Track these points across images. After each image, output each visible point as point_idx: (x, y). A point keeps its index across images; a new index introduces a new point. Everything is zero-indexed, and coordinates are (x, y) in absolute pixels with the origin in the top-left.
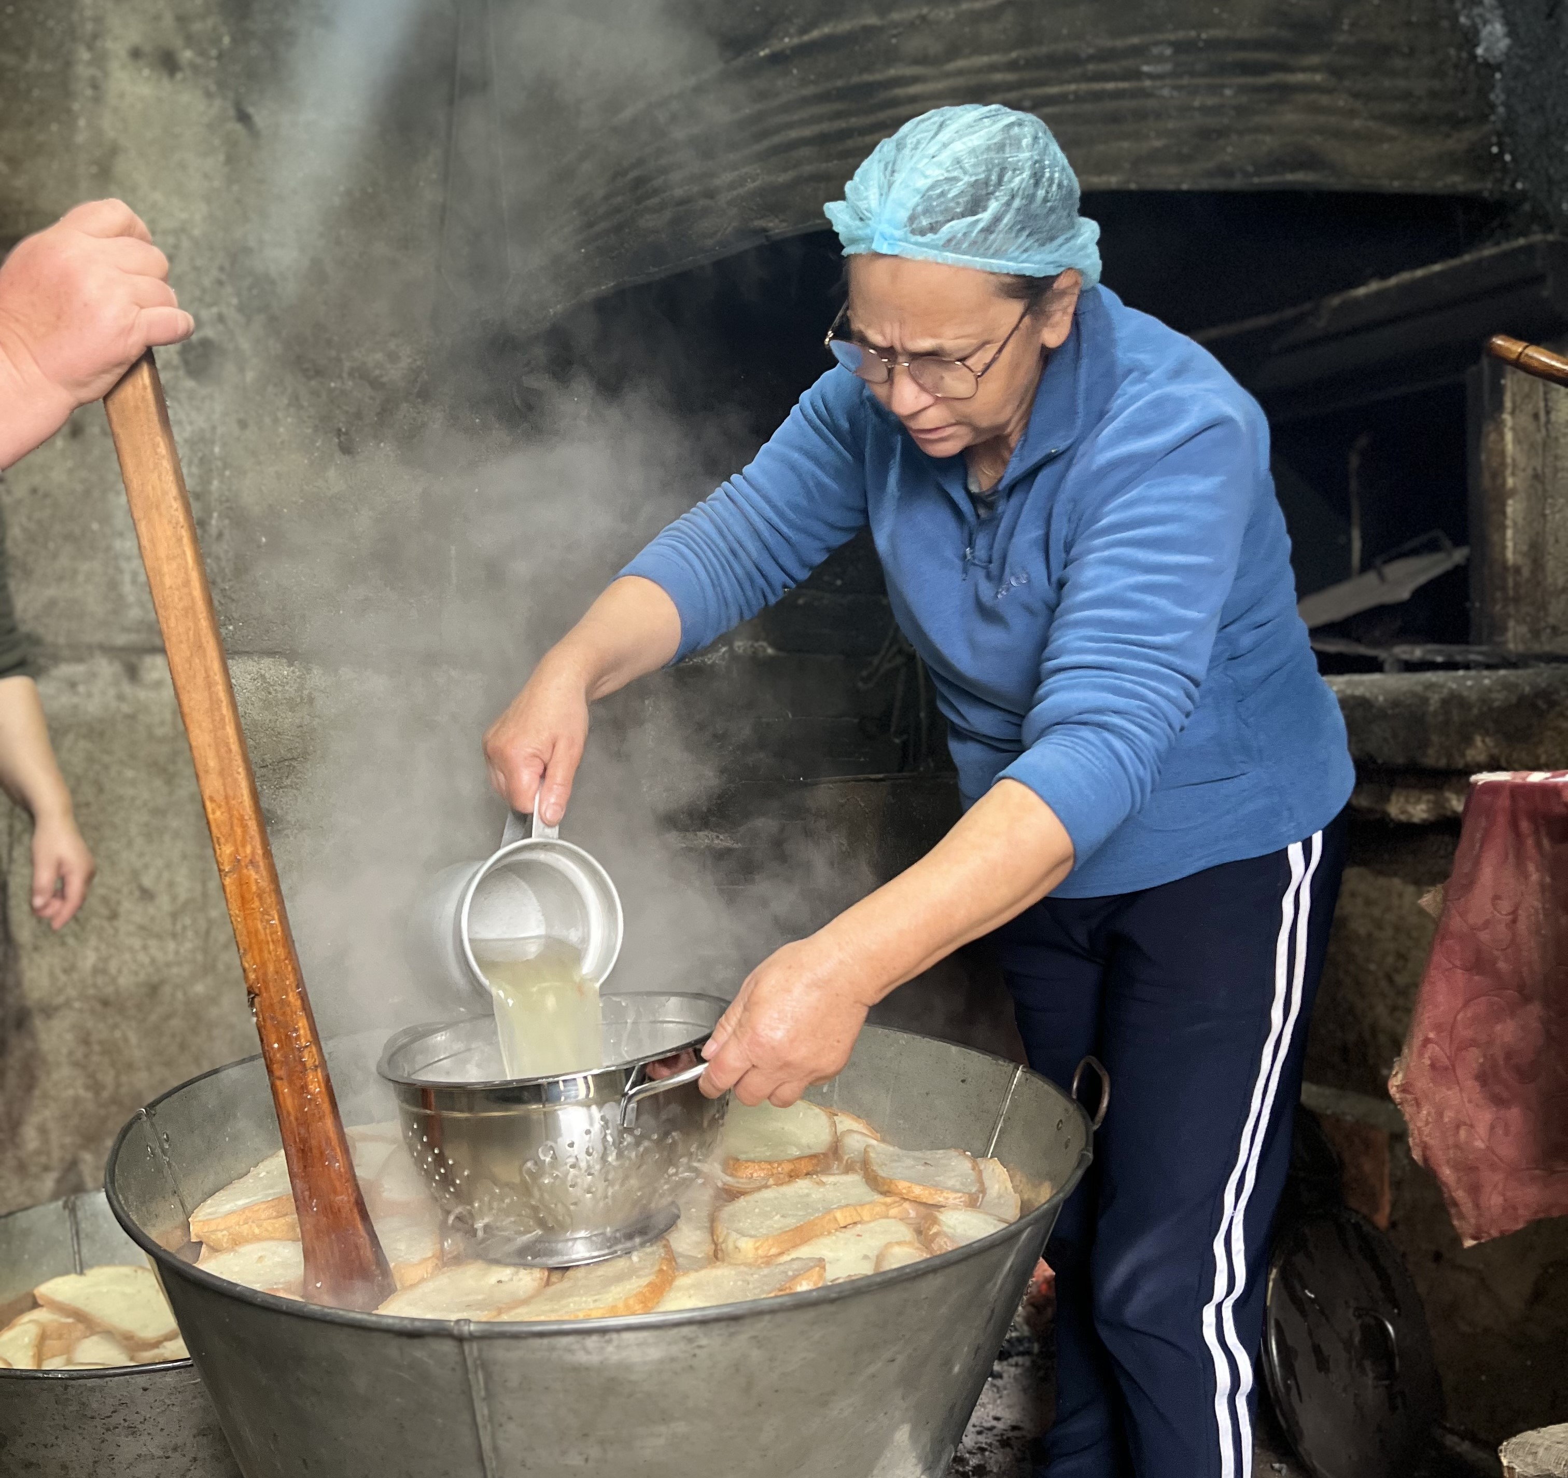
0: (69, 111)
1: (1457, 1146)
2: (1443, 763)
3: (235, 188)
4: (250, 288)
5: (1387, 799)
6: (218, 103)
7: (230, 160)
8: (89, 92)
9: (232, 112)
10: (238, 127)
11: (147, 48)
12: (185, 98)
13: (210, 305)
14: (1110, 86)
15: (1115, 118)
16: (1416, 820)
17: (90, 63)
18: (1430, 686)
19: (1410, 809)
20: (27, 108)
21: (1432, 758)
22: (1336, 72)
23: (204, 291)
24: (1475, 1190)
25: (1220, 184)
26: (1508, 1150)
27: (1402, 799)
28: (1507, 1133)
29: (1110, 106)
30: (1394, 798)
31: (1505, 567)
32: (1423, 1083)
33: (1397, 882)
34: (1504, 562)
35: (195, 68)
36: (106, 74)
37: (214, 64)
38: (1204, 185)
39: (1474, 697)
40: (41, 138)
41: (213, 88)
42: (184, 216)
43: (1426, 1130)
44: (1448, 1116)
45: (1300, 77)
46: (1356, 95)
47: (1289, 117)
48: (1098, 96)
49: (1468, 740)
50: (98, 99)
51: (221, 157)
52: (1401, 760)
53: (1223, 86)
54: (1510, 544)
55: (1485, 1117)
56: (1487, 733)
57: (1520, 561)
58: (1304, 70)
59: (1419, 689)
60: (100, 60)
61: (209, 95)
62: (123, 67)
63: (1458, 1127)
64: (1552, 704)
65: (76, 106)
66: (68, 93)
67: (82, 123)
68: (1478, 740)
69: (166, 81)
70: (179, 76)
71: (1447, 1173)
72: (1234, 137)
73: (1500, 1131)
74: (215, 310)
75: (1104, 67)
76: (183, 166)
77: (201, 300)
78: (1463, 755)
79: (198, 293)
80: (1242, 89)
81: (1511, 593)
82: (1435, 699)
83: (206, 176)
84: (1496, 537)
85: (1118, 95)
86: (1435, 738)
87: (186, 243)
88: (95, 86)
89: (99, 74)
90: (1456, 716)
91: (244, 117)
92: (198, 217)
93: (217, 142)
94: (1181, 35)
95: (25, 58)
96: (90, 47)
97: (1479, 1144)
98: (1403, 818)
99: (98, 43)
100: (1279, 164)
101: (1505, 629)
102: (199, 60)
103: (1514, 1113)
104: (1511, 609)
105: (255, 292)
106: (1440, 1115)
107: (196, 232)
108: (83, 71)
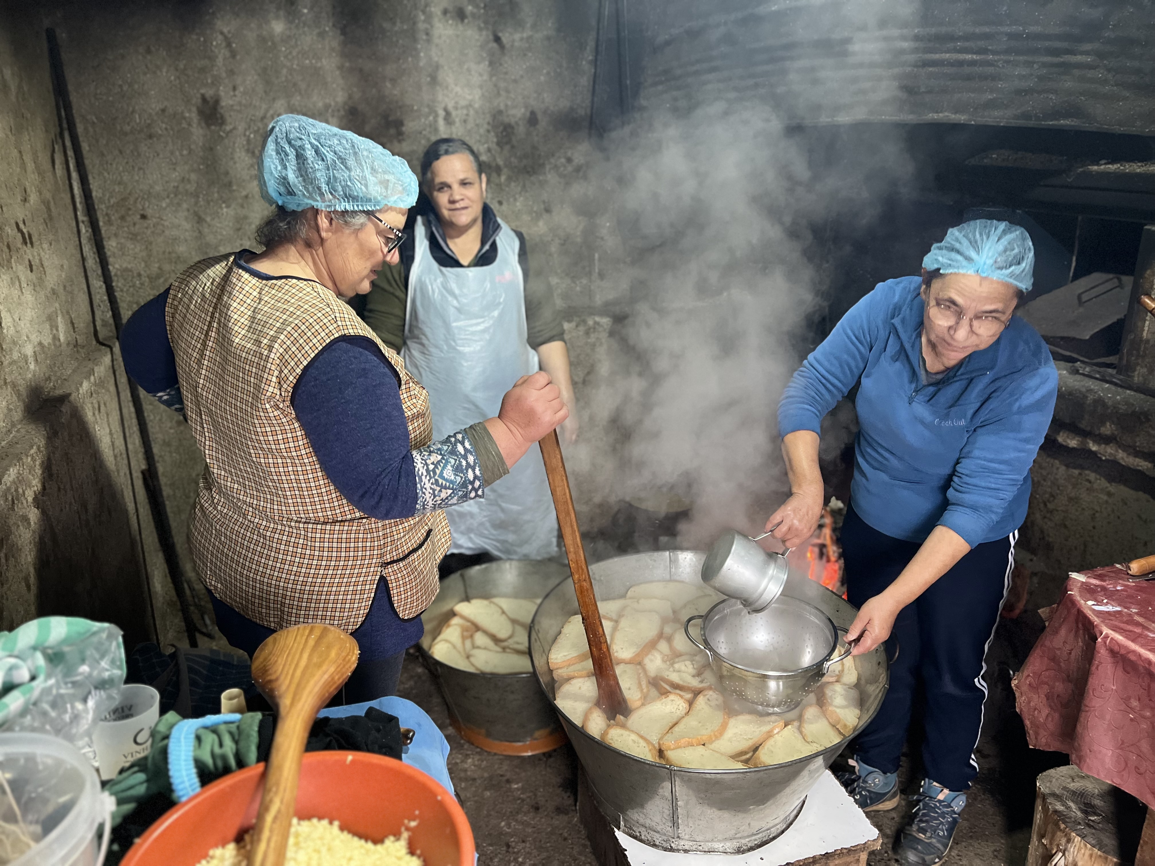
0: (416, 49)
1: (1033, 716)
2: (1088, 429)
3: (494, 79)
4: (502, 133)
5: (1058, 434)
6: (484, 33)
7: (491, 63)
8: (424, 37)
9: (491, 37)
10: (495, 45)
11: (451, 8)
12: (469, 33)
13: (483, 144)
14: (969, 57)
15: (969, 78)
16: (1070, 446)
17: (424, 21)
18: (1090, 391)
19: (1069, 441)
20: (397, 50)
21: (1083, 425)
22: (1100, 55)
23: (481, 136)
24: (1037, 734)
25: (1021, 123)
26: (1051, 726)
27: (1065, 435)
28: (1052, 721)
29: (967, 70)
30: (1061, 434)
31: (1141, 340)
32: (1025, 688)
33: (1057, 462)
34: (1142, 337)
35: (473, 15)
36: (432, 26)
37: (482, 11)
38: (1014, 123)
39: (1110, 403)
40: (404, 66)
41: (482, 25)
42: (469, 97)
43: (1023, 704)
44: (1032, 704)
45: (1079, 58)
46: (1109, 70)
47: (1069, 84)
48: (961, 64)
49: (1103, 423)
50: (429, 41)
51: (487, 63)
52: (1067, 421)
53: (1034, 63)
54: (1146, 329)
55: (1045, 711)
56: (1113, 423)
57: (1150, 336)
58: (1082, 53)
59: (1084, 390)
60: (429, 18)
61: (480, 29)
62: (440, 21)
63: (1035, 709)
64: (1148, 420)
65: (419, 46)
66: (415, 40)
67: (422, 54)
68: (1108, 424)
69: (460, 27)
70: (466, 21)
71: (1027, 723)
72: (1036, 95)
73: (1050, 719)
74: (486, 146)
75: (967, 44)
76: (469, 70)
77: (480, 141)
78: (1099, 430)
79: (478, 138)
80: (1044, 65)
81: (1141, 353)
82: (1091, 397)
83: (481, 75)
84: (1140, 324)
85: (972, 63)
86: (1086, 417)
87: (472, 112)
88: (427, 34)
89: (428, 26)
90: (1099, 409)
91: (497, 39)
92: (477, 97)
93: (485, 55)
94: (1014, 29)
95: (394, 24)
96: (424, 12)
97: (1041, 720)
98: (1064, 443)
99: (428, 9)
100: (1056, 114)
101: (1135, 371)
102: (475, 10)
103: (1056, 716)
104: (1140, 361)
105: (504, 134)
106: (1029, 702)
107: (477, 106)
108: (421, 26)
